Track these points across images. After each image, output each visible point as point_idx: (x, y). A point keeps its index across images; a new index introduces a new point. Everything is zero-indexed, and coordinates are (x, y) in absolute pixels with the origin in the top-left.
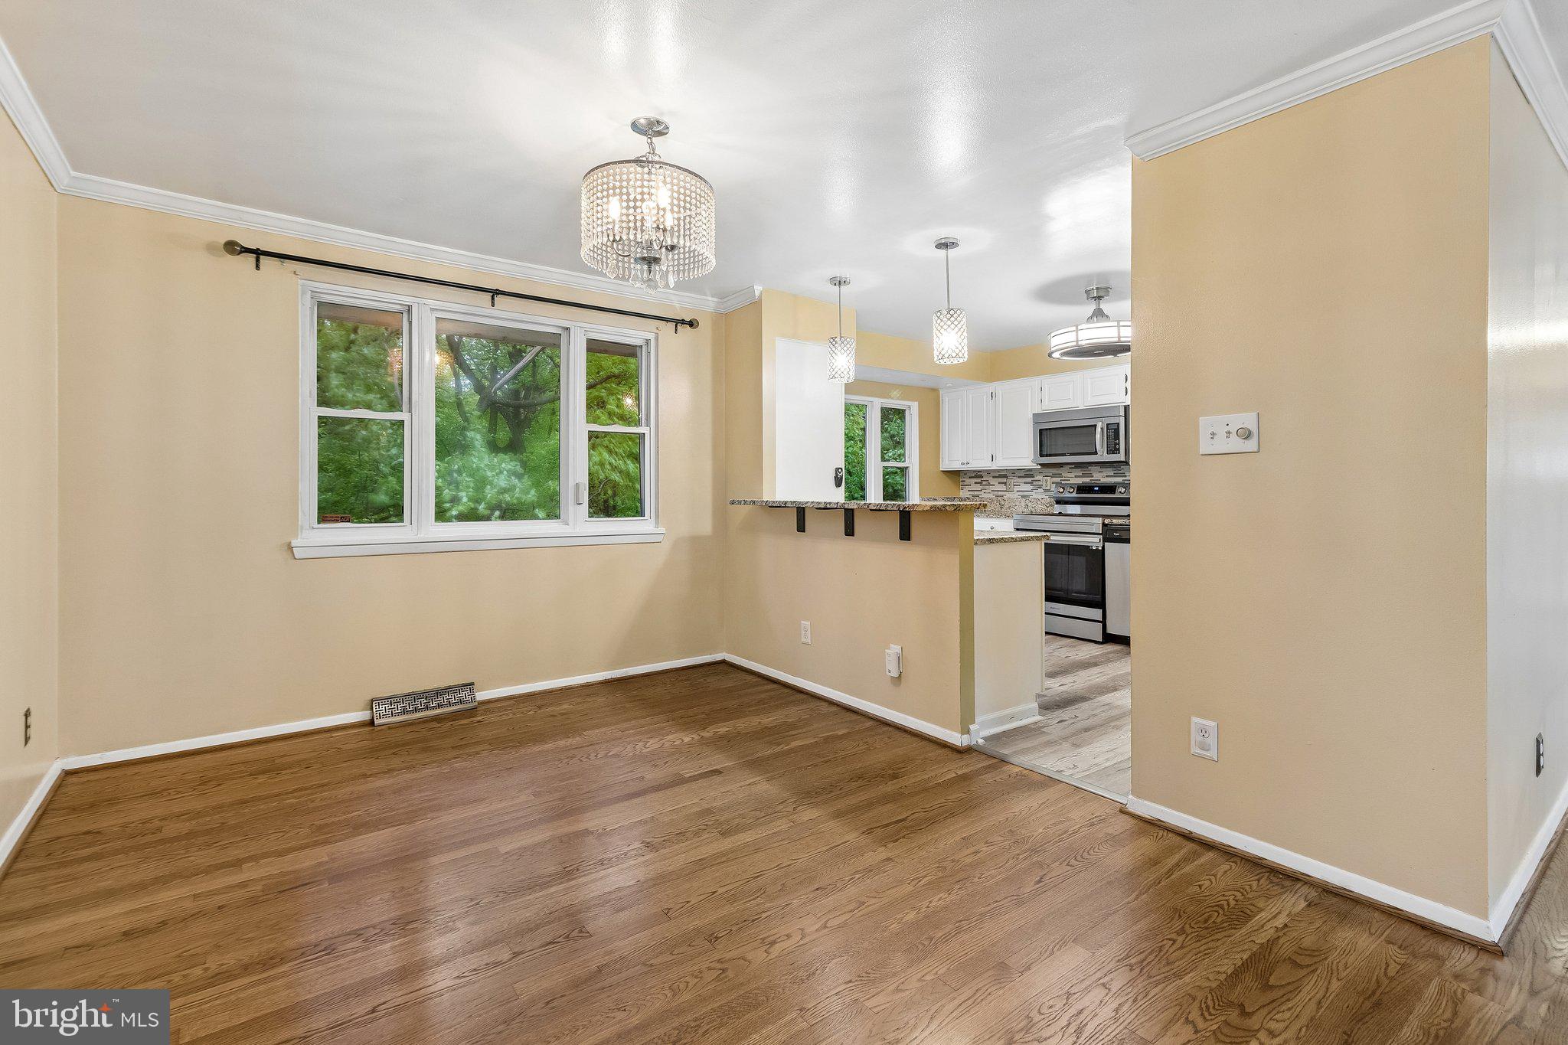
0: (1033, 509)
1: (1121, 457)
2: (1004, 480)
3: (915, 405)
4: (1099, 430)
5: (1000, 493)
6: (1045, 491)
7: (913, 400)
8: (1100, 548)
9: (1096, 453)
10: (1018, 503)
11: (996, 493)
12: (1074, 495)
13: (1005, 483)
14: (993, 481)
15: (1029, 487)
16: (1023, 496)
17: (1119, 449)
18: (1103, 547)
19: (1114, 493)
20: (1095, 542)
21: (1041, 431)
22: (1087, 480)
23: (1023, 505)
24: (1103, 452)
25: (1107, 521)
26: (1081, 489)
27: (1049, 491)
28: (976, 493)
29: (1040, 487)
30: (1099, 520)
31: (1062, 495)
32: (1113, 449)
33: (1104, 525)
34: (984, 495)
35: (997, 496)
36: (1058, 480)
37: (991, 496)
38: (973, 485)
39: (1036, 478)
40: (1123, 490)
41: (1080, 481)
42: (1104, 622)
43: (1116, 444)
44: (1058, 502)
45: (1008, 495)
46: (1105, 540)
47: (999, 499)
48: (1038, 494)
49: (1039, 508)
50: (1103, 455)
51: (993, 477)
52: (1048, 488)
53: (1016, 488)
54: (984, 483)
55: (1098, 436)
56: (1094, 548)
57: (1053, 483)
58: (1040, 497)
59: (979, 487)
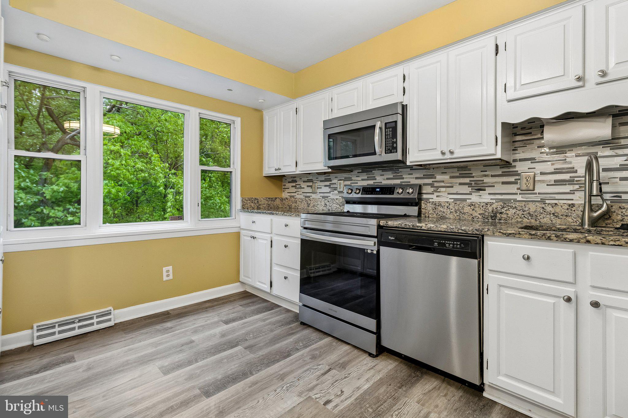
0: (330, 208)
1: (398, 156)
2: (310, 184)
3: (238, 120)
4: (377, 131)
5: (308, 195)
6: (339, 192)
7: (237, 116)
8: (375, 252)
9: (374, 153)
10: (319, 203)
11: (305, 194)
12: (360, 195)
13: (311, 186)
14: (304, 185)
15: (327, 189)
16: (323, 197)
17: (396, 148)
18: (378, 251)
19: (393, 194)
20: (370, 245)
21: (330, 136)
22: (371, 182)
23: (323, 204)
24: (381, 152)
25: (382, 223)
26: (366, 190)
27: (342, 192)
28: (292, 194)
29: (335, 189)
30: (374, 222)
31: (351, 196)
32: (391, 148)
33: (379, 227)
34: (298, 196)
35: (306, 197)
36: (348, 183)
37: (302, 197)
38: (291, 188)
39: (333, 182)
40: (401, 191)
41: (365, 183)
42: (378, 333)
43: (393, 143)
44: (348, 202)
45: (314, 196)
46: (382, 242)
47: (307, 199)
48: (334, 195)
49: (335, 208)
50: (381, 156)
51: (304, 182)
52: (341, 190)
53: (319, 191)
54: (298, 186)
55: (377, 138)
56: (369, 251)
57: (345, 185)
58: (335, 197)
59: (294, 190)
